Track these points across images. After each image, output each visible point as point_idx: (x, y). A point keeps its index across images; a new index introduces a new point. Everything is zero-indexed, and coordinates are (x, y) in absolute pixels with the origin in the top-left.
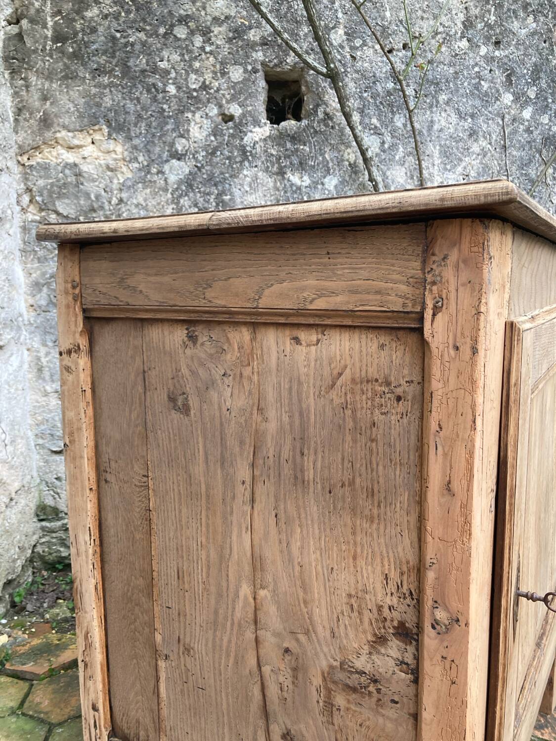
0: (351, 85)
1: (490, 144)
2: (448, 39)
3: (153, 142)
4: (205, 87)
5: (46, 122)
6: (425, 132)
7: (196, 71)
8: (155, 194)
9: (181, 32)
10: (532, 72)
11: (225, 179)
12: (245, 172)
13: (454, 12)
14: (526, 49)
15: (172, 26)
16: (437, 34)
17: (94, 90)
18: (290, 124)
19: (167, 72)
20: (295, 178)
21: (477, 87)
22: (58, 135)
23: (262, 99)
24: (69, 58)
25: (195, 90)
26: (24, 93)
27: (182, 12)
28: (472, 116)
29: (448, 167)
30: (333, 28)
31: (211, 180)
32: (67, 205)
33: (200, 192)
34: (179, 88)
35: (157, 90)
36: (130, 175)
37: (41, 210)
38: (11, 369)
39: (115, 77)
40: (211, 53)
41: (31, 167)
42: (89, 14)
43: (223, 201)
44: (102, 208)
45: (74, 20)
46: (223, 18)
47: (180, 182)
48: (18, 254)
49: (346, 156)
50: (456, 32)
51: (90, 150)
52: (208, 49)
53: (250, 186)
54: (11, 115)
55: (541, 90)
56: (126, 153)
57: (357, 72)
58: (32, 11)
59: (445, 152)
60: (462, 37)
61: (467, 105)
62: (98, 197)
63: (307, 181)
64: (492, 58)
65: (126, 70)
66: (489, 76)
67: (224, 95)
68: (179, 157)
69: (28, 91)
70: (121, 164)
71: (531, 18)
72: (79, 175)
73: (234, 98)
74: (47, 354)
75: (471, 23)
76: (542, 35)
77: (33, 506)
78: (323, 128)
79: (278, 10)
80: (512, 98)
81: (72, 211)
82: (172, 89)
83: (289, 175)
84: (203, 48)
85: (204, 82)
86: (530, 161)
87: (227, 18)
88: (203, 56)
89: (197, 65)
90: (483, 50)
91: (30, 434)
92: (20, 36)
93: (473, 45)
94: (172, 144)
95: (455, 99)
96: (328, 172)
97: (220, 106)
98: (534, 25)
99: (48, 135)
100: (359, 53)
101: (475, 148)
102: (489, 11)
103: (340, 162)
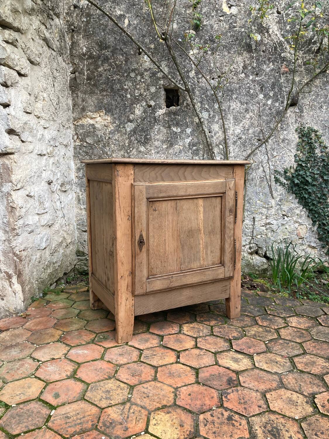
0: (197, 92)
1: (254, 114)
2: (236, 74)
3: (121, 116)
4: (141, 95)
5: (83, 109)
6: (227, 110)
7: (138, 89)
8: (121, 136)
9: (133, 75)
10: (272, 86)
11: (148, 130)
12: (156, 127)
13: (239, 63)
14: (269, 76)
15: (129, 73)
16: (232, 72)
17: (100, 97)
18: (173, 108)
19: (127, 90)
20: (175, 129)
21: (249, 92)
22: (87, 114)
23: (163, 98)
24: (92, 86)
25: (137, 96)
26: (76, 99)
27: (133, 67)
28: (247, 103)
29: (237, 124)
30: (190, 71)
31: (143, 130)
32: (90, 139)
33: (138, 135)
34: (131, 96)
35: (123, 97)
36: (113, 129)
37: (81, 141)
38: (69, 199)
39: (108, 92)
40: (143, 82)
41: (78, 125)
42: (99, 70)
43: (147, 138)
44: (102, 140)
45: (94, 72)
46: (148, 69)
47: (131, 131)
48: (72, 157)
49: (195, 120)
50: (240, 71)
51: (99, 119)
52: (142, 81)
53: (157, 132)
54: (71, 107)
55: (275, 92)
56: (111, 120)
57: (200, 87)
58: (80, 69)
59: (235, 118)
60: (243, 72)
61: (245, 99)
62: (101, 136)
63: (179, 130)
64: (255, 80)
65: (112, 89)
66: (253, 88)
67: (148, 98)
68: (131, 121)
69: (77, 98)
70: (109, 124)
71: (271, 64)
72: (95, 128)
73: (152, 99)
74: (82, 194)
75: (246, 67)
76: (276, 70)
77: (75, 250)
78: (186, 109)
79: (169, 65)
80: (263, 96)
81: (92, 142)
82: (129, 96)
83: (172, 128)
84: (140, 80)
85: (141, 93)
86: (271, 121)
87: (150, 69)
88: (141, 83)
89: (138, 86)
90: (251, 78)
91: (75, 224)
92: (75, 79)
93: (247, 76)
94: (128, 117)
95: (239, 97)
96: (188, 127)
97: (147, 102)
98: (273, 66)
99: (84, 114)
100: (200, 80)
101: (248, 116)
102: (254, 62)
103: (192, 122)
